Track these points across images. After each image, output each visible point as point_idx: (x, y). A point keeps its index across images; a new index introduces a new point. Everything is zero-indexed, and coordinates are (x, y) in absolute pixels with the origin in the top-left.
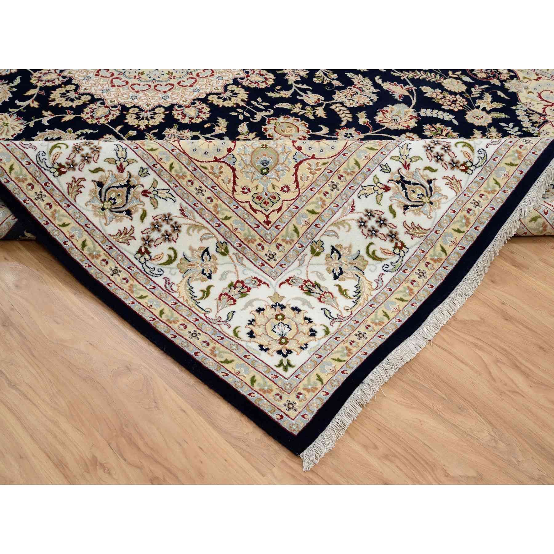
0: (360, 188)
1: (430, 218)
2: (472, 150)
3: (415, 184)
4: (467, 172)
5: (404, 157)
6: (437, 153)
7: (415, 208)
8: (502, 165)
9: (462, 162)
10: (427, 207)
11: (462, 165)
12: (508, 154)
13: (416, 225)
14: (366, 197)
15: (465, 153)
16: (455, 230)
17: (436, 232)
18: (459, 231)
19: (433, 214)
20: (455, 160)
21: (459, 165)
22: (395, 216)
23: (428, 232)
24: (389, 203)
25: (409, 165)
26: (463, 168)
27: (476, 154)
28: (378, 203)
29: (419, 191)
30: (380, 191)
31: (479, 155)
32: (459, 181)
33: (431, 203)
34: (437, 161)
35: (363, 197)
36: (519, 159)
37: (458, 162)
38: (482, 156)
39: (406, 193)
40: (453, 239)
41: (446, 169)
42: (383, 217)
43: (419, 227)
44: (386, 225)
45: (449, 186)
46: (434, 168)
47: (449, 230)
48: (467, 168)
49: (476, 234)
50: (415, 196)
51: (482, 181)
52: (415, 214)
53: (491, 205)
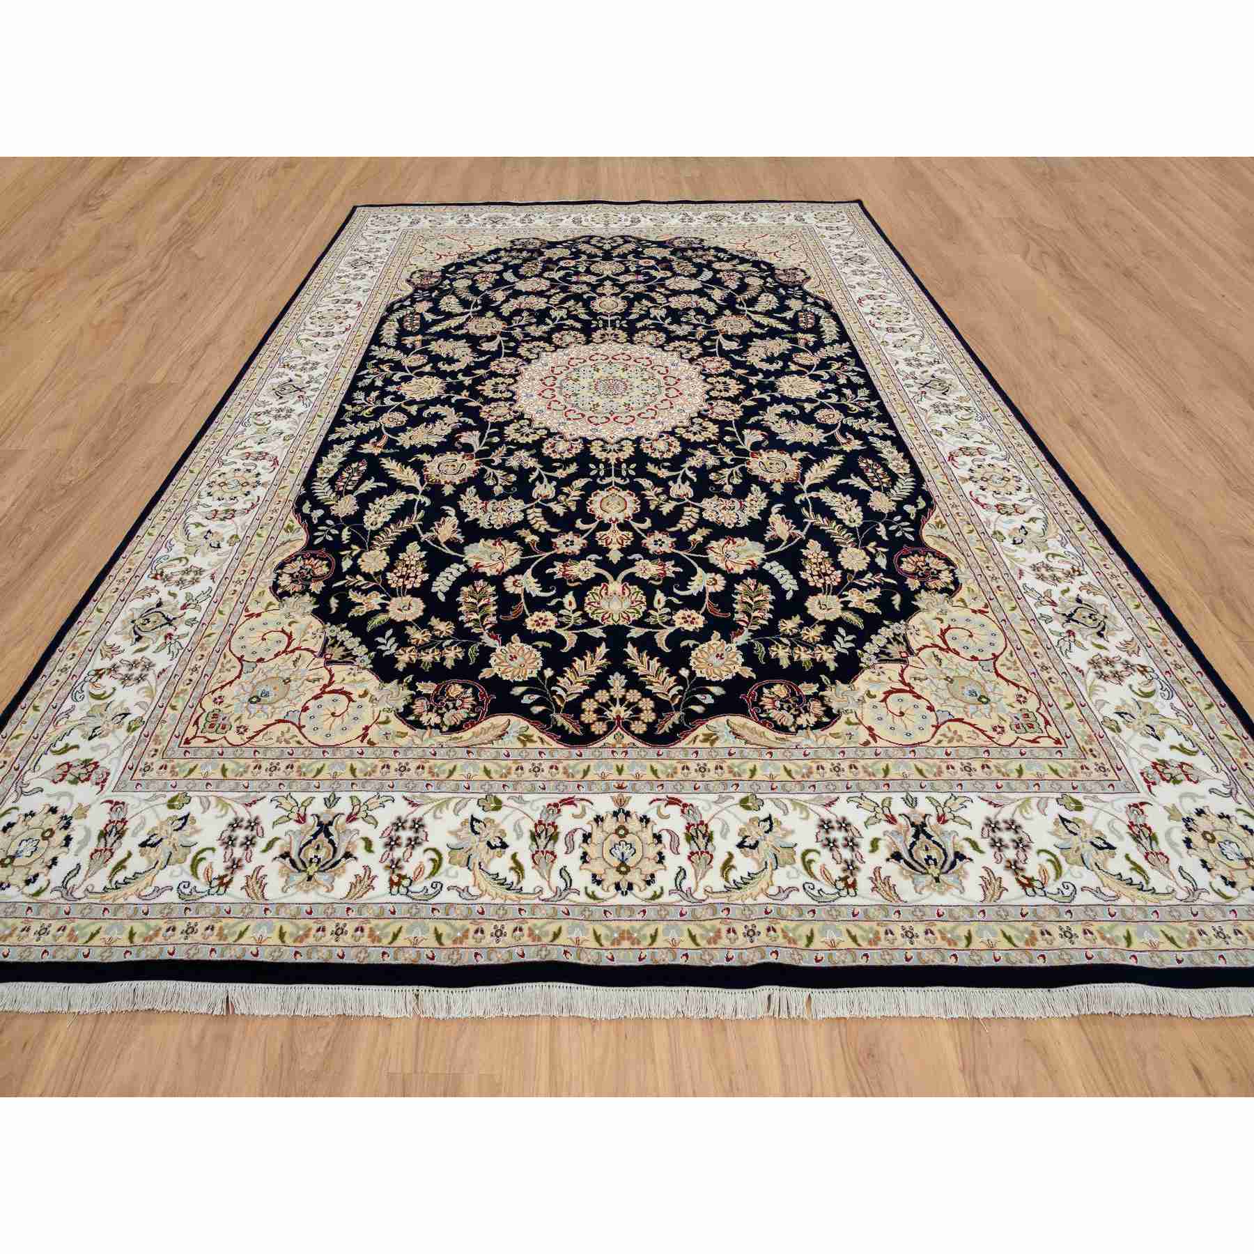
0: (286, 795)
1: (284, 890)
2: (432, 874)
3: (331, 842)
4: (391, 887)
5: (364, 808)
6: (398, 838)
7: (289, 865)
8: (431, 925)
9: (403, 873)
10: (299, 878)
11: (399, 875)
12: (453, 922)
13: (264, 882)
14: (276, 807)
15: (421, 869)
16: (281, 929)
17: (266, 910)
18: (282, 935)
19: (290, 891)
20: (402, 863)
21: (397, 872)
22: (264, 851)
23: (262, 901)
24: (281, 835)
25: (355, 819)
26: (396, 879)
27: (428, 883)
28: (274, 824)
29: (322, 854)
30: (293, 816)
31: (429, 886)
32: (371, 887)
33: (310, 878)
34: (387, 845)
36: (455, 942)
37: (400, 868)
38: (431, 891)
39: (309, 842)
40: (265, 935)
41: (381, 862)
42: (258, 839)
43: (263, 887)
44: (247, 849)
45: (354, 880)
46: (373, 848)
47: (277, 924)
48: (398, 884)
49: (288, 957)
50: (311, 853)
51: (387, 914)
52: (280, 871)
53: (346, 951)
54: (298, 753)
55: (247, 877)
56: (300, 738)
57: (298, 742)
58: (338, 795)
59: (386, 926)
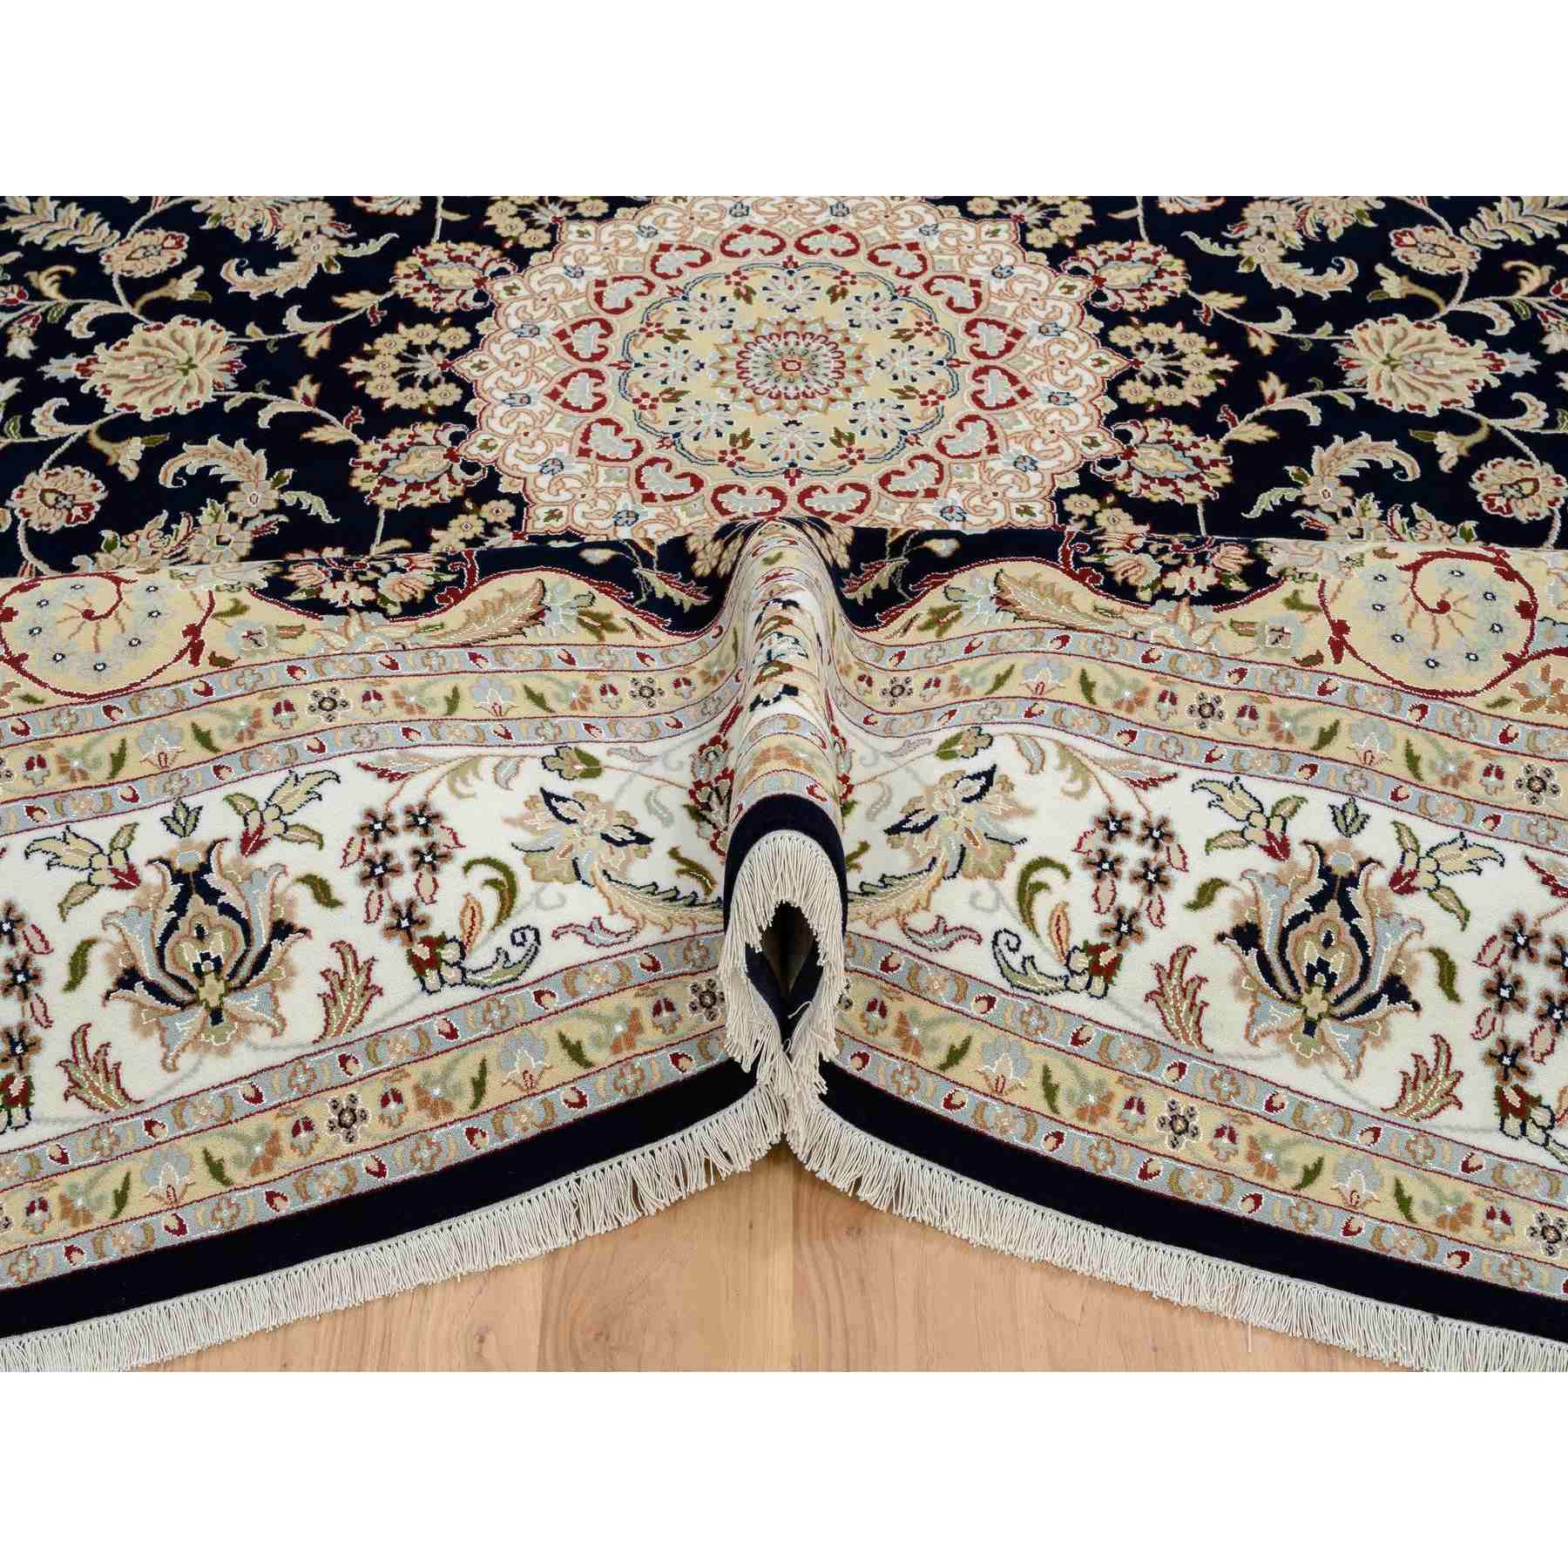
0: (58, 832)
1: (168, 1066)
2: (505, 912)
3: (227, 910)
4: (421, 975)
5: (271, 813)
6: (387, 856)
7: (151, 1000)
8: (548, 1032)
9: (434, 932)
10: (190, 1022)
11: (427, 941)
12: (594, 1007)
13: (111, 1061)
14: (49, 865)
15: (472, 910)
16: (208, 1158)
17: (149, 1125)
18: (216, 1170)
19: (186, 1061)
20: (422, 910)
21: (419, 934)
22: (71, 986)
23: (129, 1109)
24: (93, 931)
25: (261, 844)
26: (423, 952)
27: (502, 938)
28: (64, 909)
29: (218, 945)
30: (104, 877)
31: (506, 944)
32: (371, 991)
33: (216, 1015)
34: (365, 878)
35: (39, 859)
36: (616, 1048)
37: (423, 922)
38: (516, 954)
39: (172, 926)
40: (178, 1182)
41: (368, 921)
42: (39, 961)
43: (113, 1075)
44: (25, 994)
45: (325, 987)
46: (336, 894)
47: (194, 1148)
48: (435, 962)
49: (255, 1211)
50: (190, 954)
51: (440, 1042)
52: (136, 1023)
53: (385, 1156)
54: (40, 725)
55: (63, 1064)
56: (27, 687)
57: (28, 698)
58: (192, 802)
59: (448, 1070)
